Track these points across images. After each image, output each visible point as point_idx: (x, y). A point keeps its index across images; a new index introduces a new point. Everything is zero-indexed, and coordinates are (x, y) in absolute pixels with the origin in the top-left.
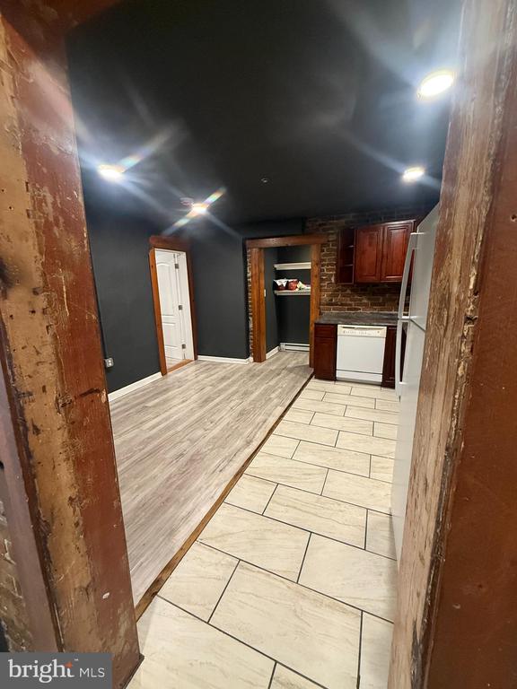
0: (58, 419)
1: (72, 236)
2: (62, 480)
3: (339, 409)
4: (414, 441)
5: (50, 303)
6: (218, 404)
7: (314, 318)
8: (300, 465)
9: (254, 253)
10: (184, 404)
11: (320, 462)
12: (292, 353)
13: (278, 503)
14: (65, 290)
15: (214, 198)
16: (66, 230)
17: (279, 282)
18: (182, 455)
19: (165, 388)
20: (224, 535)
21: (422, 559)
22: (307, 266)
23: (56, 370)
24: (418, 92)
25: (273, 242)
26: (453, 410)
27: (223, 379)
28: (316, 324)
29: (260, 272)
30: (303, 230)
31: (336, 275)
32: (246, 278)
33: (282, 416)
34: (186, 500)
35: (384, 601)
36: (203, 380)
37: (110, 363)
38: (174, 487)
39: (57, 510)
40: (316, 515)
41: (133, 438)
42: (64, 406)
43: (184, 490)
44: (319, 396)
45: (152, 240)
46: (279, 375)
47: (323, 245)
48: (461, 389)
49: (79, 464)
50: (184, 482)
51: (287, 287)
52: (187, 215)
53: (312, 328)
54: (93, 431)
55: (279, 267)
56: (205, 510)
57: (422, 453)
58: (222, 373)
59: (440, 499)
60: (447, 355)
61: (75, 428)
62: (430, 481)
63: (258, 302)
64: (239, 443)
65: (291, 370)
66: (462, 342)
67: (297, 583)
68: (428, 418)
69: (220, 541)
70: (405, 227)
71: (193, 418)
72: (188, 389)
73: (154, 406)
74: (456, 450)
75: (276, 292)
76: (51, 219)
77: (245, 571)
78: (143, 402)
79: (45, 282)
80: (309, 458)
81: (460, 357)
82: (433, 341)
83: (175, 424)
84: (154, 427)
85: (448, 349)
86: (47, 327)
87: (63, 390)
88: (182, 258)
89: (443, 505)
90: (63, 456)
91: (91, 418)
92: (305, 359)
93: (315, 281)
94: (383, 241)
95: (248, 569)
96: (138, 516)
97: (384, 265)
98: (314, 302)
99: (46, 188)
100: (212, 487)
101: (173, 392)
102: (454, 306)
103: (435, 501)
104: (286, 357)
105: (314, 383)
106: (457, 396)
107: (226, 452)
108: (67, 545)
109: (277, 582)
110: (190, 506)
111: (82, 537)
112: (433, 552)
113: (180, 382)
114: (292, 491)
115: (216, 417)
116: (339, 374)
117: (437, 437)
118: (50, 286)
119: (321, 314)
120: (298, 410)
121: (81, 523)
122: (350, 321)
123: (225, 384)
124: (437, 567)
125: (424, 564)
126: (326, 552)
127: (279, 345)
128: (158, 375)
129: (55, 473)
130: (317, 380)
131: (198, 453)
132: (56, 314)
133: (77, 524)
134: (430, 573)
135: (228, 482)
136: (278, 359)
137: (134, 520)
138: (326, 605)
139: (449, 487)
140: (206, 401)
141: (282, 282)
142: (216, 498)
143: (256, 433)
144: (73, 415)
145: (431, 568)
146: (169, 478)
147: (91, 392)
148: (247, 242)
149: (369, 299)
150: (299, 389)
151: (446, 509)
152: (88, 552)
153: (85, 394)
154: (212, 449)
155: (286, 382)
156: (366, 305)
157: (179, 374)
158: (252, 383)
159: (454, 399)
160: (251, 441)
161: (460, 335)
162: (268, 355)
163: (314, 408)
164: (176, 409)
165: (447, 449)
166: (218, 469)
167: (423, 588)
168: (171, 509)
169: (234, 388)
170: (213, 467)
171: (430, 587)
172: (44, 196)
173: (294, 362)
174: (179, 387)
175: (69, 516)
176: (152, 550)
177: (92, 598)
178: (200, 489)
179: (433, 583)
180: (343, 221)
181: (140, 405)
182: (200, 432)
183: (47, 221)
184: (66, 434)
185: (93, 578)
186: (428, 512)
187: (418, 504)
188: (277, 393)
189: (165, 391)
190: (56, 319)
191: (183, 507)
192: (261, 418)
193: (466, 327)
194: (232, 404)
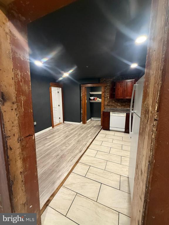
0: (18, 145)
1: (26, 85)
2: (18, 166)
3: (111, 140)
4: (137, 156)
5: (18, 107)
6: (70, 138)
7: (102, 110)
8: (98, 159)
9: (83, 89)
10: (59, 138)
11: (104, 158)
12: (95, 121)
13: (90, 173)
14: (23, 102)
15: (71, 71)
16: (24, 83)
17: (91, 98)
18: (58, 155)
19: (53, 132)
20: (72, 184)
21: (141, 198)
22: (100, 93)
23: (18, 129)
24: (135, 42)
25: (89, 85)
26: (151, 149)
27: (72, 129)
28: (103, 112)
29: (85, 95)
30: (99, 82)
31: (110, 96)
32: (81, 96)
33: (92, 142)
34: (59, 171)
35: (126, 209)
36: (66, 129)
37: (35, 123)
38: (55, 166)
39: (16, 176)
40: (103, 177)
41: (42, 149)
42: (20, 140)
43: (59, 168)
44: (104, 136)
45: (51, 84)
46: (91, 128)
47: (105, 87)
48: (153, 142)
49: (24, 160)
50: (59, 165)
51: (94, 100)
52: (62, 77)
53: (102, 113)
54: (29, 149)
55: (91, 93)
56: (65, 175)
57: (140, 160)
58: (72, 127)
59: (147, 179)
60: (148, 130)
61: (23, 148)
62: (143, 172)
63: (84, 104)
64: (77, 151)
65: (95, 127)
66: (153, 127)
67: (97, 202)
68: (142, 150)
69: (70, 186)
70: (132, 81)
71: (62, 143)
72: (61, 132)
73: (49, 138)
74: (152, 162)
75: (90, 101)
76: (20, 80)
77: (79, 197)
78: (46, 137)
79: (17, 100)
80: (101, 157)
81: (153, 132)
82: (143, 124)
83: (56, 144)
84: (49, 145)
85: (149, 128)
86: (16, 114)
87: (20, 135)
88: (60, 90)
89: (148, 181)
90: (19, 158)
91: (29, 144)
92: (99, 123)
93: (103, 98)
94: (125, 86)
95: (79, 196)
96: (42, 177)
97: (125, 93)
98: (102, 105)
99: (19, 71)
100: (68, 167)
101: (56, 134)
102: (150, 114)
103: (145, 179)
104: (93, 122)
105: (103, 131)
106: (152, 145)
107: (73, 155)
108: (19, 189)
109: (90, 201)
110: (60, 173)
111: (24, 185)
112: (145, 197)
113: (58, 130)
114: (95, 169)
115: (70, 142)
116: (110, 128)
117: (145, 157)
118: (18, 101)
119: (105, 108)
120: (97, 140)
121: (24, 181)
122: (114, 111)
123: (73, 131)
124: (146, 203)
125: (142, 201)
126: (106, 190)
127: (91, 118)
128: (51, 128)
129: (16, 163)
130: (103, 130)
131: (63, 155)
132: (20, 110)
133: (22, 181)
134: (144, 204)
135: (73, 165)
136: (90, 123)
137: (41, 178)
138: (106, 210)
139: (150, 175)
140: (67, 137)
141: (92, 98)
142: (69, 170)
143: (83, 148)
144: (23, 144)
145: (144, 203)
146: (53, 163)
147: (29, 135)
148: (81, 85)
149: (120, 104)
150: (97, 133)
151: (149, 182)
152: (26, 191)
153: (28, 136)
154: (68, 153)
155: (93, 131)
156: (119, 106)
157: (58, 127)
158: (82, 131)
159: (151, 145)
160: (81, 151)
161: (153, 125)
162: (87, 122)
163: (103, 140)
164: (56, 139)
165: (149, 162)
166: (70, 161)
167: (141, 209)
168: (54, 175)
169: (76, 133)
170: (68, 160)
171: (144, 209)
172: (18, 73)
173: (96, 124)
174: (58, 132)
175: (20, 178)
176: (47, 189)
177: (26, 207)
178: (64, 167)
179: (145, 208)
180: (112, 79)
181: (45, 138)
182: (64, 147)
183: (18, 80)
184: (20, 150)
185: (27, 201)
186: (143, 182)
187: (139, 178)
188: (90, 134)
189: (53, 133)
190: (20, 112)
191: (58, 174)
192: (85, 143)
193: (155, 122)
194: (75, 138)
